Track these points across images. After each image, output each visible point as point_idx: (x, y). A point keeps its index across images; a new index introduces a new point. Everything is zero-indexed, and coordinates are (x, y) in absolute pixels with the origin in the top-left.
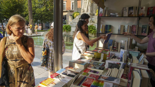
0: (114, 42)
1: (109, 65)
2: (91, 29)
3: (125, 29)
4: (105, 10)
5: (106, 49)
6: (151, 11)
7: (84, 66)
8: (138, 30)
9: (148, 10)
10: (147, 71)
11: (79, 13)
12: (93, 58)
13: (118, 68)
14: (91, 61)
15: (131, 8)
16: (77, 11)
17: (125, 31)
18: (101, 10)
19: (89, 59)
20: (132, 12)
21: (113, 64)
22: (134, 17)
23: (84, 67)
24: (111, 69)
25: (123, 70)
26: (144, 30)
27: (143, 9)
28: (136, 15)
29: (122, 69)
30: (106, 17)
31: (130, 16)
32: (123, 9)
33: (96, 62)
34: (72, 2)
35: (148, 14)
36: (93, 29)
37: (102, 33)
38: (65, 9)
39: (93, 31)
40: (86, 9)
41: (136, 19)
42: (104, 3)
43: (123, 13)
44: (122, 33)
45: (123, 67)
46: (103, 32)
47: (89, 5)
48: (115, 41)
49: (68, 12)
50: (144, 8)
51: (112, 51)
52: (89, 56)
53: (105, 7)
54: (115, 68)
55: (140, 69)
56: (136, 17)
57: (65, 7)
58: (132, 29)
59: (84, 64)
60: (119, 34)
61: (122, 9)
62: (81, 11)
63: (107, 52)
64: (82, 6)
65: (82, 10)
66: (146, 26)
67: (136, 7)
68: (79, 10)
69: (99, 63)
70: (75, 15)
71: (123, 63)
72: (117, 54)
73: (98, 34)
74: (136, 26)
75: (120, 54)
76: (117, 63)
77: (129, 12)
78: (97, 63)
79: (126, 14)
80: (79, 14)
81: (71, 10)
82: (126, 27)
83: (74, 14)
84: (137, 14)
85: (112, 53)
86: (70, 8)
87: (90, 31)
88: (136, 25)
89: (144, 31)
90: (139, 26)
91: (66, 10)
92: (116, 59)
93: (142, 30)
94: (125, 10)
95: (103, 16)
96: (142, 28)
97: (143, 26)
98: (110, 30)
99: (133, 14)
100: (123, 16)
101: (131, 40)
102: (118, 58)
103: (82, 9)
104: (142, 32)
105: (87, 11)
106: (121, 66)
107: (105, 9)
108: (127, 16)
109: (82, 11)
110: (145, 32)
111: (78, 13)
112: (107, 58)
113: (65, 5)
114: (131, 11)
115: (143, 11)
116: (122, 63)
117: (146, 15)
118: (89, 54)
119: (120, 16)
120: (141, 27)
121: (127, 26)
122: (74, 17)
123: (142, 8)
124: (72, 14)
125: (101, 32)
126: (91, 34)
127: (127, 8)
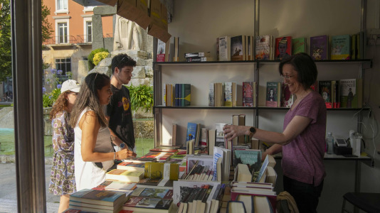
0: (201, 130)
1: (182, 195)
2: (142, 96)
3: (226, 93)
4: (171, 44)
5: (180, 150)
6: (284, 47)
7: (112, 204)
8: (257, 93)
9: (277, 43)
10: (269, 198)
11: (107, 51)
12: (143, 177)
13: (204, 201)
14: (135, 189)
15: (236, 40)
16: (101, 46)
17: (226, 97)
18: (162, 45)
19: (131, 183)
20: (240, 51)
21: (193, 189)
22: (246, 61)
23: (112, 208)
24: (186, 204)
25: (217, 202)
26: (272, 93)
27: (264, 43)
28: (249, 57)
29: (214, 201)
30: (175, 63)
31: (235, 59)
32: (218, 43)
33: (148, 190)
34: (86, 20)
35: (277, 55)
36: (148, 96)
37: (167, 107)
38: (66, 41)
39: (150, 100)
40: (126, 41)
41: (251, 66)
42: (169, 25)
43: (218, 52)
44: (219, 104)
45: (216, 195)
46: (171, 104)
47: (134, 29)
48: (203, 127)
49: (77, 48)
50: (267, 38)
51: (193, 153)
52: (130, 174)
53: (170, 36)
54: (196, 199)
55: (253, 196)
56: (249, 61)
57: (66, 34)
58: (243, 93)
59: (114, 198)
60: (212, 108)
61: (216, 41)
62: (112, 46)
63: (182, 157)
64: (114, 32)
65: (115, 43)
66: (275, 83)
67: (249, 37)
68: (107, 43)
69: (158, 191)
70: (96, 57)
71: (219, 185)
72: (205, 161)
73: (156, 109)
74: (252, 85)
75: (214, 159)
76: (203, 187)
77: (232, 50)
78: (152, 191)
79: (225, 54)
80: (107, 54)
81: (85, 42)
82: (228, 88)
83: (93, 55)
84: (251, 54)
85: (193, 161)
86: (81, 36)
87: (141, 102)
88: (252, 83)
89: (272, 96)
90: (260, 84)
91: (68, 43)
92: (203, 175)
93: (268, 94)
94: (222, 45)
95: (167, 60)
96: (268, 87)
97: (268, 83)
98: (188, 98)
99: (241, 54)
100: (218, 59)
101: (242, 121)
102: (207, 173)
103: (116, 39)
104: (268, 99)
105: (130, 47)
106: (213, 192)
107: (171, 41)
108: (229, 60)
109: (115, 46)
110: (274, 99)
111: (103, 53)
112: (181, 174)
113: (66, 29)
114: (238, 47)
115: (266, 48)
116: (216, 184)
117: (272, 57)
118: (131, 169)
119: (211, 60)
120: (265, 85)
121: (230, 84)
122: (95, 63)
123: (263, 40)
124: (87, 53)
125: (164, 105)
126: (144, 111)
127: (228, 40)
